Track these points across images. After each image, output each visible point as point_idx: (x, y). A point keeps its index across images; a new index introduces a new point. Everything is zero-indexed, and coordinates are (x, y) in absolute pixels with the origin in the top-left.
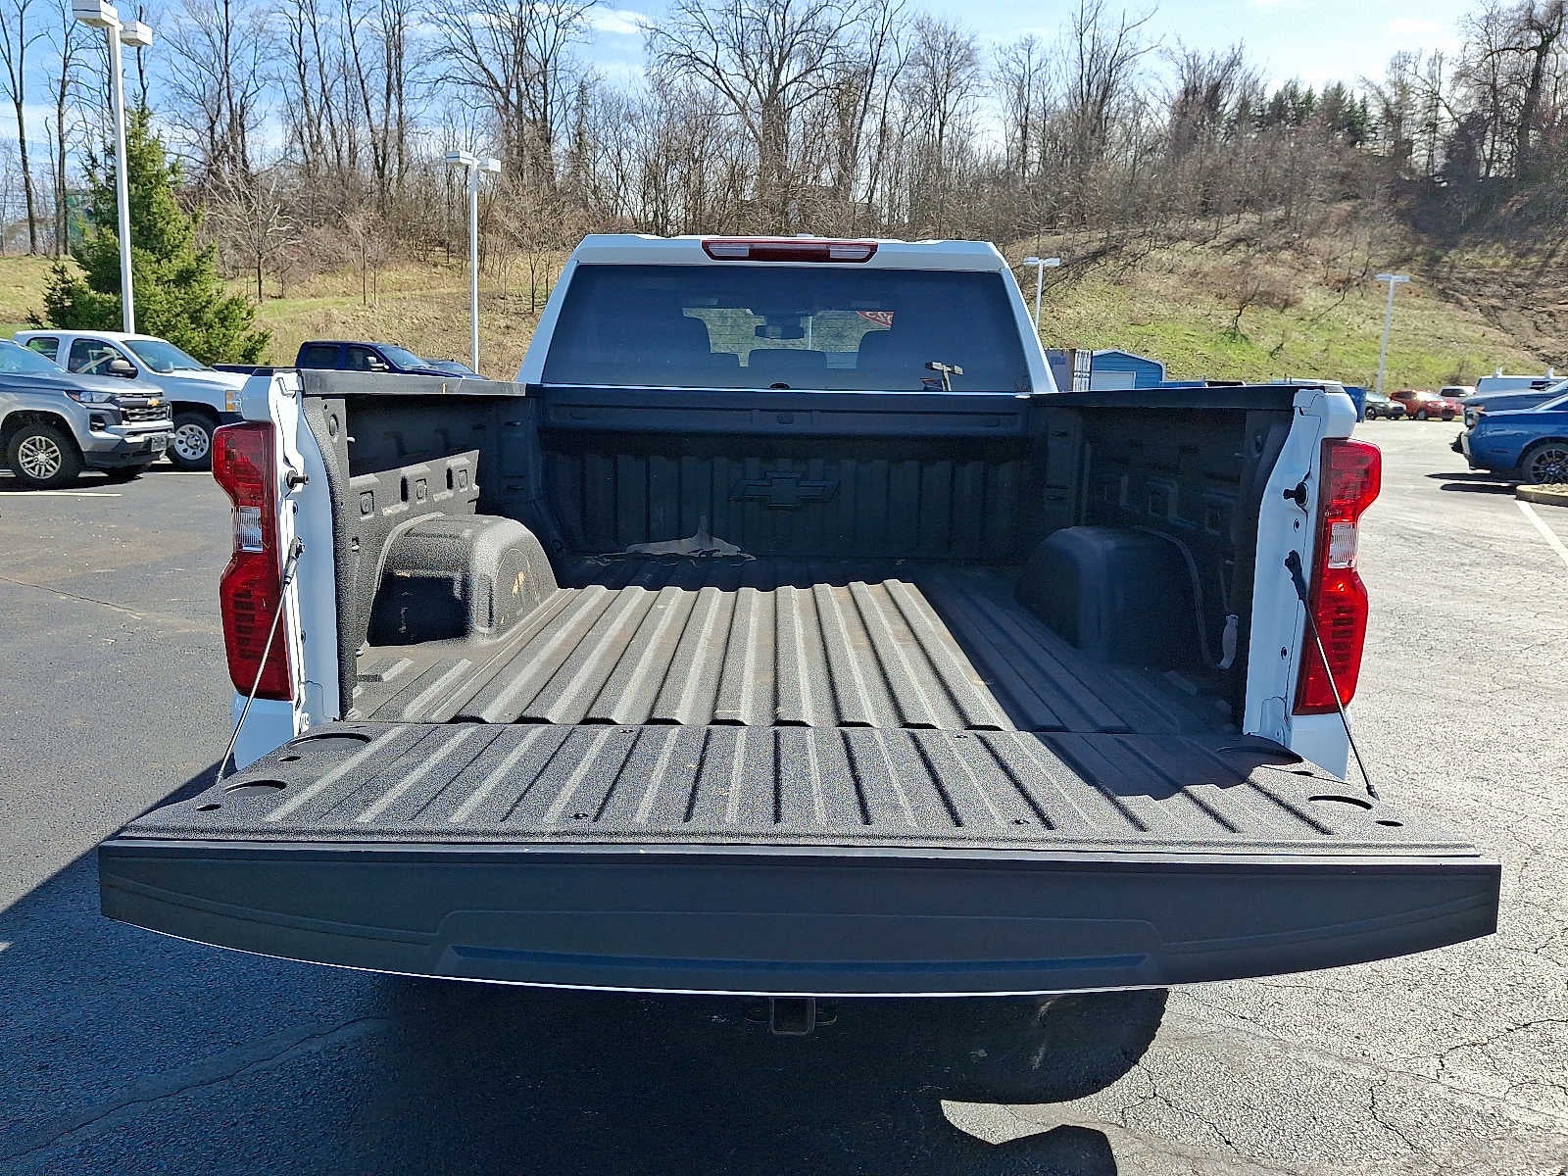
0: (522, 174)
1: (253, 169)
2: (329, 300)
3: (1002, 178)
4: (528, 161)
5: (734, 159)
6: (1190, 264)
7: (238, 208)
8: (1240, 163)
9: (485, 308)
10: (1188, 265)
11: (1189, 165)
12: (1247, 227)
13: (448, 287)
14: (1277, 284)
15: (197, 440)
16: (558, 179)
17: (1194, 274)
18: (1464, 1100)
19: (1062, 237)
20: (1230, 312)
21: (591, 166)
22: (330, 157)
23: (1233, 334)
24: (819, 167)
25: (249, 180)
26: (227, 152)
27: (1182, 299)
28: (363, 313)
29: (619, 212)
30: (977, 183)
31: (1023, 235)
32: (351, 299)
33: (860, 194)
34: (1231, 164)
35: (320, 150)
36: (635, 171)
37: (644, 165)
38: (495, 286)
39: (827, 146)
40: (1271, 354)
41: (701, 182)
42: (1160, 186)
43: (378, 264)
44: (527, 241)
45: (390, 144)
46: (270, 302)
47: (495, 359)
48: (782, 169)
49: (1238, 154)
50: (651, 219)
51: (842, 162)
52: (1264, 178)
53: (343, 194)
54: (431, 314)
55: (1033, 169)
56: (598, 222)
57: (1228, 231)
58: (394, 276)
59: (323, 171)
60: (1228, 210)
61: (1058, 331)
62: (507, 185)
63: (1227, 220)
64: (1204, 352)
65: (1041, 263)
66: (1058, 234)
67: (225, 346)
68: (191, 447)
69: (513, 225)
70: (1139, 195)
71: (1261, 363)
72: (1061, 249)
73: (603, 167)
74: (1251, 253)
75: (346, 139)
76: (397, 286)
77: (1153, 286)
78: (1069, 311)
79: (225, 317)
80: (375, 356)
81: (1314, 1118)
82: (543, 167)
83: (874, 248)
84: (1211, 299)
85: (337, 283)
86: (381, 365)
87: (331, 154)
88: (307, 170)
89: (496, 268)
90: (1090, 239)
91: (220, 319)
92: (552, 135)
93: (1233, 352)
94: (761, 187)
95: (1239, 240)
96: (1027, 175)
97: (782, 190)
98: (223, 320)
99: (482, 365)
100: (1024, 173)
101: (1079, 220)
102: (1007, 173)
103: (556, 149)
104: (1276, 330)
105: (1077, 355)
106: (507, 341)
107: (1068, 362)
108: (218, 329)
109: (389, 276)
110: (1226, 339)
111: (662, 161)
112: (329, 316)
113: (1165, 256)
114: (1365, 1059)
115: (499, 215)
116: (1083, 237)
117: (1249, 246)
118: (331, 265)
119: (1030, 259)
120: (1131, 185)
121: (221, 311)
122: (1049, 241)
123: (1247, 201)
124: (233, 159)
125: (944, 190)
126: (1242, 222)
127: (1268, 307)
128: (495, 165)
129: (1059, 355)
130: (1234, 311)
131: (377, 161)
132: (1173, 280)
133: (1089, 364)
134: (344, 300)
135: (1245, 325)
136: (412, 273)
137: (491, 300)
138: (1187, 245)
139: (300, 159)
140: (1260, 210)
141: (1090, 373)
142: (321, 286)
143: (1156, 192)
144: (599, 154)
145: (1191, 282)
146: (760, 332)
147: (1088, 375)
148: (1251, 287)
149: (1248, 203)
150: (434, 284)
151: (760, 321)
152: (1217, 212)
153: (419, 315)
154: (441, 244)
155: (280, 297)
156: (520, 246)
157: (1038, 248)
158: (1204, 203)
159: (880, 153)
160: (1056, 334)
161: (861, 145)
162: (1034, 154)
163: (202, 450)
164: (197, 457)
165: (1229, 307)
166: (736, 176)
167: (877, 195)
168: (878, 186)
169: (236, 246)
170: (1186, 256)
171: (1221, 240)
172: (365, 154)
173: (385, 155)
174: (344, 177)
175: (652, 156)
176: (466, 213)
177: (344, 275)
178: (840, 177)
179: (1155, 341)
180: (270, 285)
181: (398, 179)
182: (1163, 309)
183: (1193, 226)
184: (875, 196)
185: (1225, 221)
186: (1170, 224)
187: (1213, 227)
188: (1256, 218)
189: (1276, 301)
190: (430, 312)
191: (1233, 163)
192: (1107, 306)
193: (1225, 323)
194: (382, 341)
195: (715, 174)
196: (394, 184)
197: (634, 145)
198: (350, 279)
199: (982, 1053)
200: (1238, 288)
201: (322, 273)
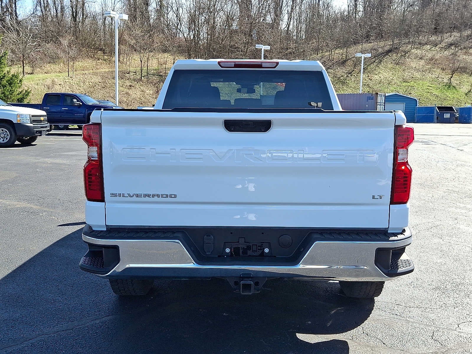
0: (136, 20)
1: (20, 18)
2: (53, 75)
3: (346, 18)
4: (138, 13)
5: (228, 12)
6: (430, 55)
7: (14, 35)
8: (451, 11)
9: (121, 78)
10: (428, 55)
11: (429, 12)
12: (455, 39)
13: (105, 69)
14: (468, 64)
15: (5, 135)
16: (152, 21)
17: (431, 59)
18: (462, 334)
19: (372, 44)
20: (447, 76)
21: (166, 16)
22: (52, 13)
23: (449, 86)
24: (265, 15)
25: (18, 23)
26: (8, 11)
27: (426, 70)
28: (68, 80)
29: (178, 35)
30: (335, 20)
31: (355, 43)
32: (62, 74)
33: (283, 26)
34: (447, 11)
35: (48, 10)
36: (185, 17)
37: (189, 15)
38: (125, 68)
39: (269, 6)
40: (466, 94)
41: (214, 23)
42: (415, 21)
43: (74, 59)
44: (138, 48)
45: (79, 6)
46: (27, 76)
47: (125, 100)
48: (249, 16)
49: (450, 7)
50: (192, 38)
51: (275, 12)
52: (462, 18)
53: (59, 29)
54: (97, 80)
55: (360, 14)
56: (169, 40)
57: (446, 40)
58: (80, 64)
59: (50, 19)
60: (446, 32)
61: (371, 85)
62: (130, 25)
63: (446, 35)
64: (436, 94)
65: (363, 56)
66: (371, 43)
67: (11, 95)
68: (2, 138)
69: (133, 42)
70: (406, 25)
71: (462, 98)
72: (372, 49)
73: (171, 15)
74: (456, 50)
75: (60, 5)
76: (82, 68)
77: (413, 65)
78: (376, 76)
79: (11, 83)
80: (76, 99)
81: (413, 338)
82: (145, 16)
83: (277, 63)
84: (439, 71)
85: (57, 67)
86: (79, 103)
87: (53, 11)
88: (43, 18)
89: (125, 60)
90: (385, 45)
91: (9, 83)
92: (149, 2)
93: (449, 94)
94: (240, 24)
95: (451, 45)
96: (357, 17)
97: (249, 25)
98: (10, 84)
99: (120, 102)
100: (356, 15)
101: (380, 36)
102: (348, 16)
103: (150, 8)
104: (468, 84)
105: (378, 95)
106: (130, 92)
107: (374, 98)
108: (8, 87)
109: (79, 64)
110: (446, 88)
111: (197, 13)
112: (53, 82)
113: (418, 52)
114: (434, 325)
115: (126, 37)
116: (382, 44)
117: (456, 47)
118: (54, 59)
119: (358, 54)
120: (403, 21)
121: (9, 80)
122: (367, 46)
123: (454, 27)
124: (11, 14)
125: (321, 24)
126: (453, 36)
127: (464, 73)
128: (126, 17)
129: (370, 96)
130: (449, 75)
131: (73, 15)
132: (422, 62)
133: (384, 99)
134: (59, 74)
135: (454, 82)
136: (88, 63)
137: (123, 75)
138: (428, 47)
139: (39, 13)
140: (460, 31)
141: (385, 103)
142: (49, 69)
143: (414, 24)
144: (169, 9)
145: (430, 63)
146: (239, 91)
147: (384, 104)
148: (457, 65)
149: (454, 28)
150: (98, 67)
151: (239, 86)
152: (442, 32)
153: (92, 81)
154: (101, 50)
155: (32, 74)
156: (135, 51)
157: (362, 49)
158: (435, 28)
159: (292, 8)
160: (370, 86)
161: (284, 5)
162: (360, 8)
163: (7, 139)
164: (4, 142)
165: (447, 74)
166: (229, 19)
167: (291, 27)
168: (292, 23)
169: (13, 52)
170: (428, 51)
171: (443, 45)
172: (68, 12)
173: (77, 12)
174: (59, 21)
175: (192, 11)
176: (112, 36)
177: (59, 64)
178: (275, 19)
179: (414, 89)
180: (28, 69)
181: (82, 22)
182: (418, 75)
183: (430, 39)
184: (290, 27)
185: (445, 36)
186: (421, 38)
187: (439, 39)
188: (458, 35)
189: (468, 71)
190: (97, 79)
191: (448, 11)
192: (393, 74)
193: (446, 81)
194: (77, 92)
195: (220, 19)
196: (80, 24)
197: (185, 7)
198: (61, 65)
199: (310, 322)
200: (451, 65)
201: (49, 63)
